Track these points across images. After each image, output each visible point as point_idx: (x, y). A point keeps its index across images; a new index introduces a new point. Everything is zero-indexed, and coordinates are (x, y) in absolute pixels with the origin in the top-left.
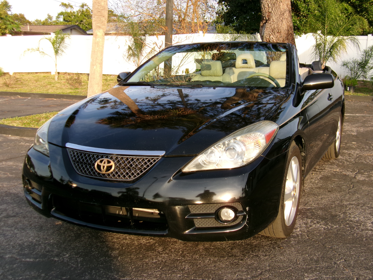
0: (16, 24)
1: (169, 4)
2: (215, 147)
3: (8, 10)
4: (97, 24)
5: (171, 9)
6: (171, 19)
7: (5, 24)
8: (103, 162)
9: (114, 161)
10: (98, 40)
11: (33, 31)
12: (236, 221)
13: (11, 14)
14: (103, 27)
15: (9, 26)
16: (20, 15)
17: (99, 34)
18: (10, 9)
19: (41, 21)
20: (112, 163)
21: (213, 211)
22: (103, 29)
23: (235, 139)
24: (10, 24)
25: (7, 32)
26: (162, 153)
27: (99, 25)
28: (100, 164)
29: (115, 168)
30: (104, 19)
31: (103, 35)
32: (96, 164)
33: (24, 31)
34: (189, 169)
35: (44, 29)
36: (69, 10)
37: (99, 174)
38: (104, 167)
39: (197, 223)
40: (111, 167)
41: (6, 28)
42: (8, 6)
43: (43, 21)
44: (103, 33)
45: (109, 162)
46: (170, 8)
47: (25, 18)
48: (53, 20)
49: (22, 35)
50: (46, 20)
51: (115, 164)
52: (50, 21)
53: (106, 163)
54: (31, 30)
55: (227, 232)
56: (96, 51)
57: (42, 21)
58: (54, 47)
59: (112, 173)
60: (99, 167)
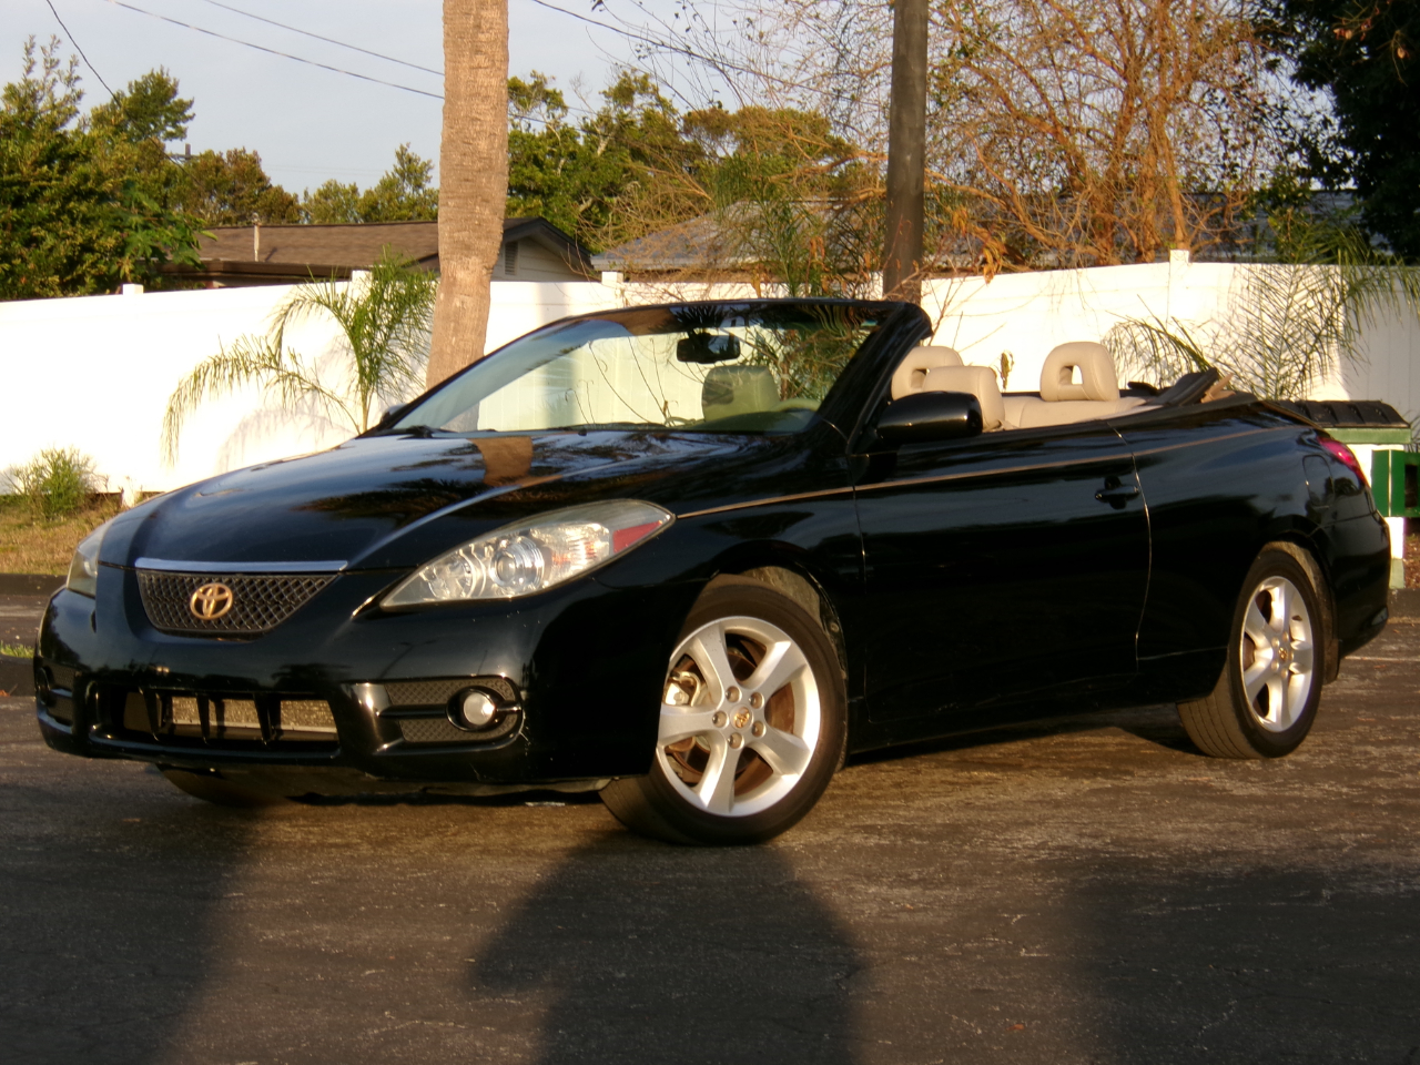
0: (173, 223)
1: (905, 117)
2: (468, 552)
3: (169, 129)
4: (456, 235)
5: (913, 144)
6: (913, 193)
7: (117, 228)
8: (210, 591)
9: (232, 589)
10: (458, 304)
11: (279, 259)
12: (500, 729)
13: (183, 152)
14: (484, 244)
15: (140, 240)
16: (237, 157)
17: (461, 275)
18: (182, 125)
19: (354, 190)
20: (228, 594)
21: (443, 699)
22: (482, 253)
23: (526, 534)
24: (145, 227)
25: (127, 268)
26: (342, 566)
27: (464, 235)
28: (202, 597)
29: (233, 604)
30: (487, 212)
31: (481, 282)
32: (195, 597)
33: (226, 263)
34: (395, 599)
35: (346, 248)
36: (537, 122)
37: (199, 620)
38: (209, 603)
39: (407, 731)
40: (224, 602)
41: (120, 251)
42: (169, 110)
43: (369, 193)
44: (484, 272)
45: (221, 591)
46: (906, 137)
47: (262, 178)
48: (428, 186)
49: (216, 284)
50: (388, 186)
51: (235, 595)
52: (409, 190)
53: (215, 594)
54: (274, 250)
55: (475, 753)
56: (449, 350)
57: (362, 193)
58: (357, 349)
59: (225, 615)
60: (199, 603)
